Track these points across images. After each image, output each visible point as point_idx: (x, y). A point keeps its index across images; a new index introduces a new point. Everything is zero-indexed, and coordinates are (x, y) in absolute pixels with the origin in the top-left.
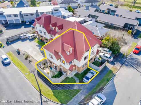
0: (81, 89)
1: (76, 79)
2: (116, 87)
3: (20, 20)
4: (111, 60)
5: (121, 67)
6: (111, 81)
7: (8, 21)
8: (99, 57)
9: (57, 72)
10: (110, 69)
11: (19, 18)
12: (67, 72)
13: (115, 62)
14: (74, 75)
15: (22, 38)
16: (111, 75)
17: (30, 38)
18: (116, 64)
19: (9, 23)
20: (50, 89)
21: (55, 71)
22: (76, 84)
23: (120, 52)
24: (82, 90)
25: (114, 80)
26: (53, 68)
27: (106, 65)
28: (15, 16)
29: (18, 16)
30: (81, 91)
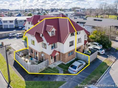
0: (65, 81)
1: (60, 69)
2: (114, 80)
3: (14, 26)
4: (102, 52)
5: (116, 60)
6: (106, 73)
7: (3, 26)
8: (88, 50)
9: (37, 62)
10: (103, 61)
11: (13, 23)
12: (49, 60)
13: (108, 55)
14: (58, 65)
15: (10, 36)
16: (105, 67)
17: (18, 36)
18: (109, 57)
19: (3, 28)
20: (23, 80)
21: (36, 61)
22: (60, 75)
23: (112, 47)
24: (67, 83)
25: (110, 72)
26: (33, 59)
27: (98, 57)
28: (11, 22)
29: (13, 22)
30: (65, 83)
